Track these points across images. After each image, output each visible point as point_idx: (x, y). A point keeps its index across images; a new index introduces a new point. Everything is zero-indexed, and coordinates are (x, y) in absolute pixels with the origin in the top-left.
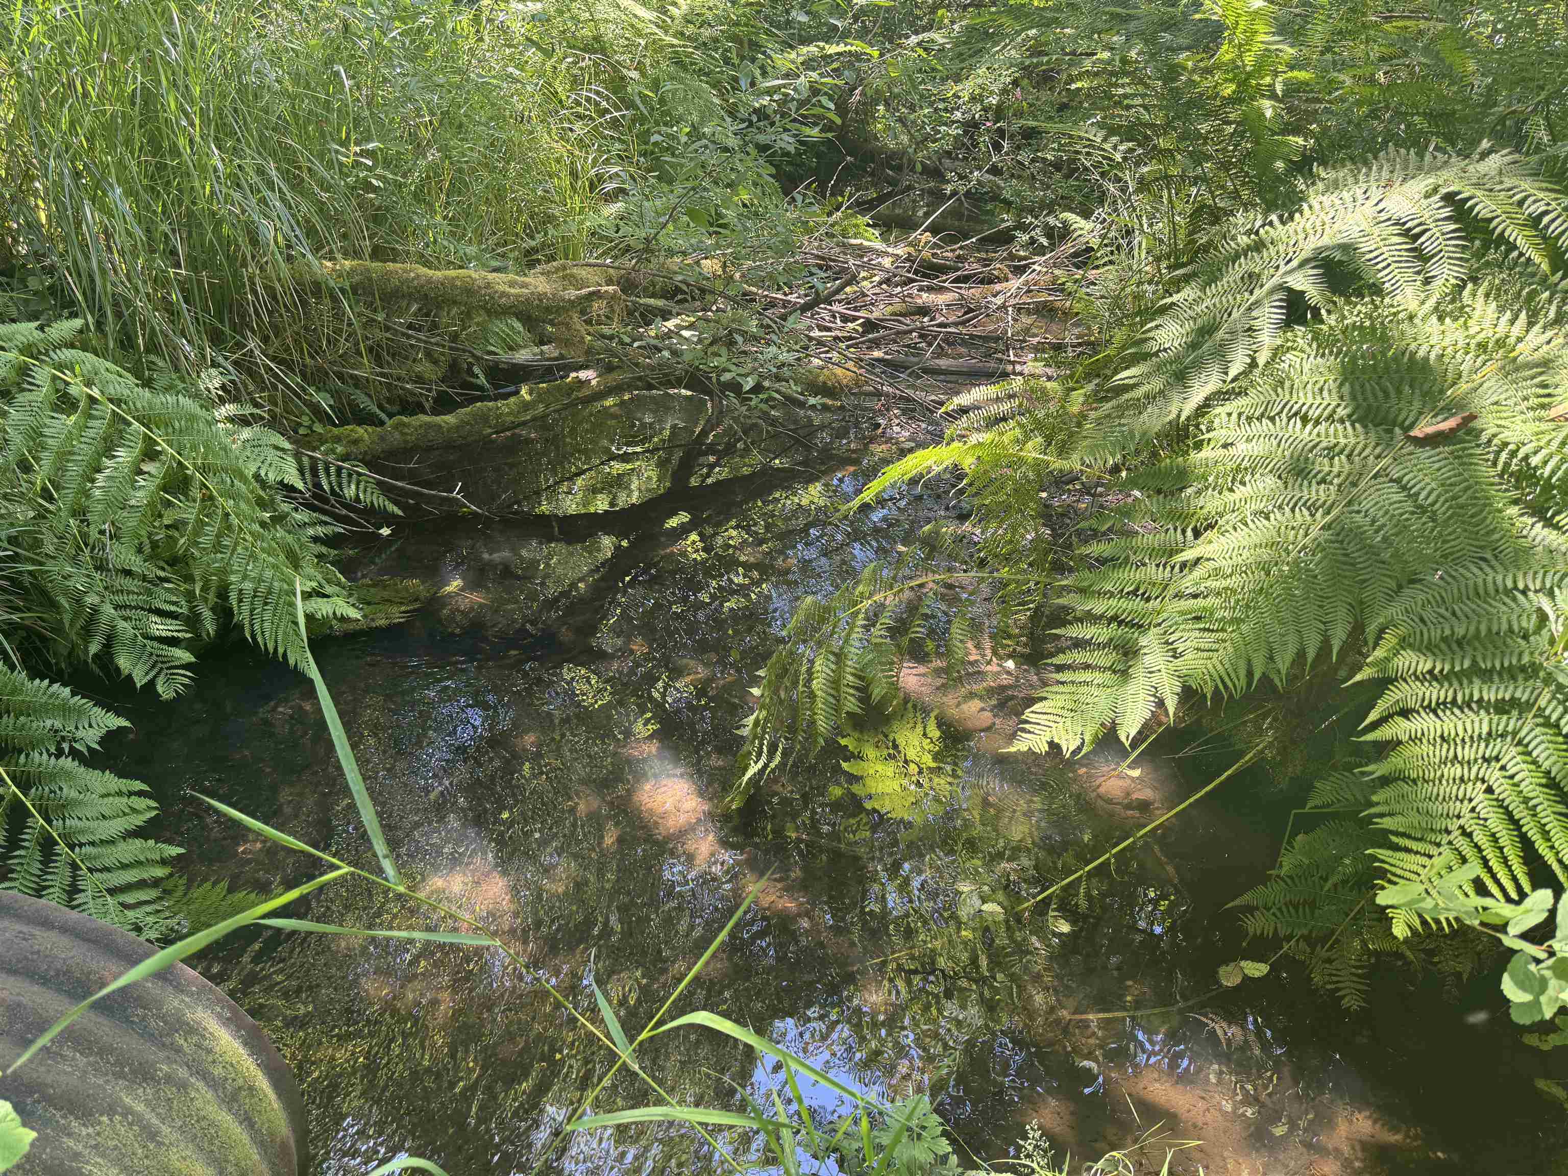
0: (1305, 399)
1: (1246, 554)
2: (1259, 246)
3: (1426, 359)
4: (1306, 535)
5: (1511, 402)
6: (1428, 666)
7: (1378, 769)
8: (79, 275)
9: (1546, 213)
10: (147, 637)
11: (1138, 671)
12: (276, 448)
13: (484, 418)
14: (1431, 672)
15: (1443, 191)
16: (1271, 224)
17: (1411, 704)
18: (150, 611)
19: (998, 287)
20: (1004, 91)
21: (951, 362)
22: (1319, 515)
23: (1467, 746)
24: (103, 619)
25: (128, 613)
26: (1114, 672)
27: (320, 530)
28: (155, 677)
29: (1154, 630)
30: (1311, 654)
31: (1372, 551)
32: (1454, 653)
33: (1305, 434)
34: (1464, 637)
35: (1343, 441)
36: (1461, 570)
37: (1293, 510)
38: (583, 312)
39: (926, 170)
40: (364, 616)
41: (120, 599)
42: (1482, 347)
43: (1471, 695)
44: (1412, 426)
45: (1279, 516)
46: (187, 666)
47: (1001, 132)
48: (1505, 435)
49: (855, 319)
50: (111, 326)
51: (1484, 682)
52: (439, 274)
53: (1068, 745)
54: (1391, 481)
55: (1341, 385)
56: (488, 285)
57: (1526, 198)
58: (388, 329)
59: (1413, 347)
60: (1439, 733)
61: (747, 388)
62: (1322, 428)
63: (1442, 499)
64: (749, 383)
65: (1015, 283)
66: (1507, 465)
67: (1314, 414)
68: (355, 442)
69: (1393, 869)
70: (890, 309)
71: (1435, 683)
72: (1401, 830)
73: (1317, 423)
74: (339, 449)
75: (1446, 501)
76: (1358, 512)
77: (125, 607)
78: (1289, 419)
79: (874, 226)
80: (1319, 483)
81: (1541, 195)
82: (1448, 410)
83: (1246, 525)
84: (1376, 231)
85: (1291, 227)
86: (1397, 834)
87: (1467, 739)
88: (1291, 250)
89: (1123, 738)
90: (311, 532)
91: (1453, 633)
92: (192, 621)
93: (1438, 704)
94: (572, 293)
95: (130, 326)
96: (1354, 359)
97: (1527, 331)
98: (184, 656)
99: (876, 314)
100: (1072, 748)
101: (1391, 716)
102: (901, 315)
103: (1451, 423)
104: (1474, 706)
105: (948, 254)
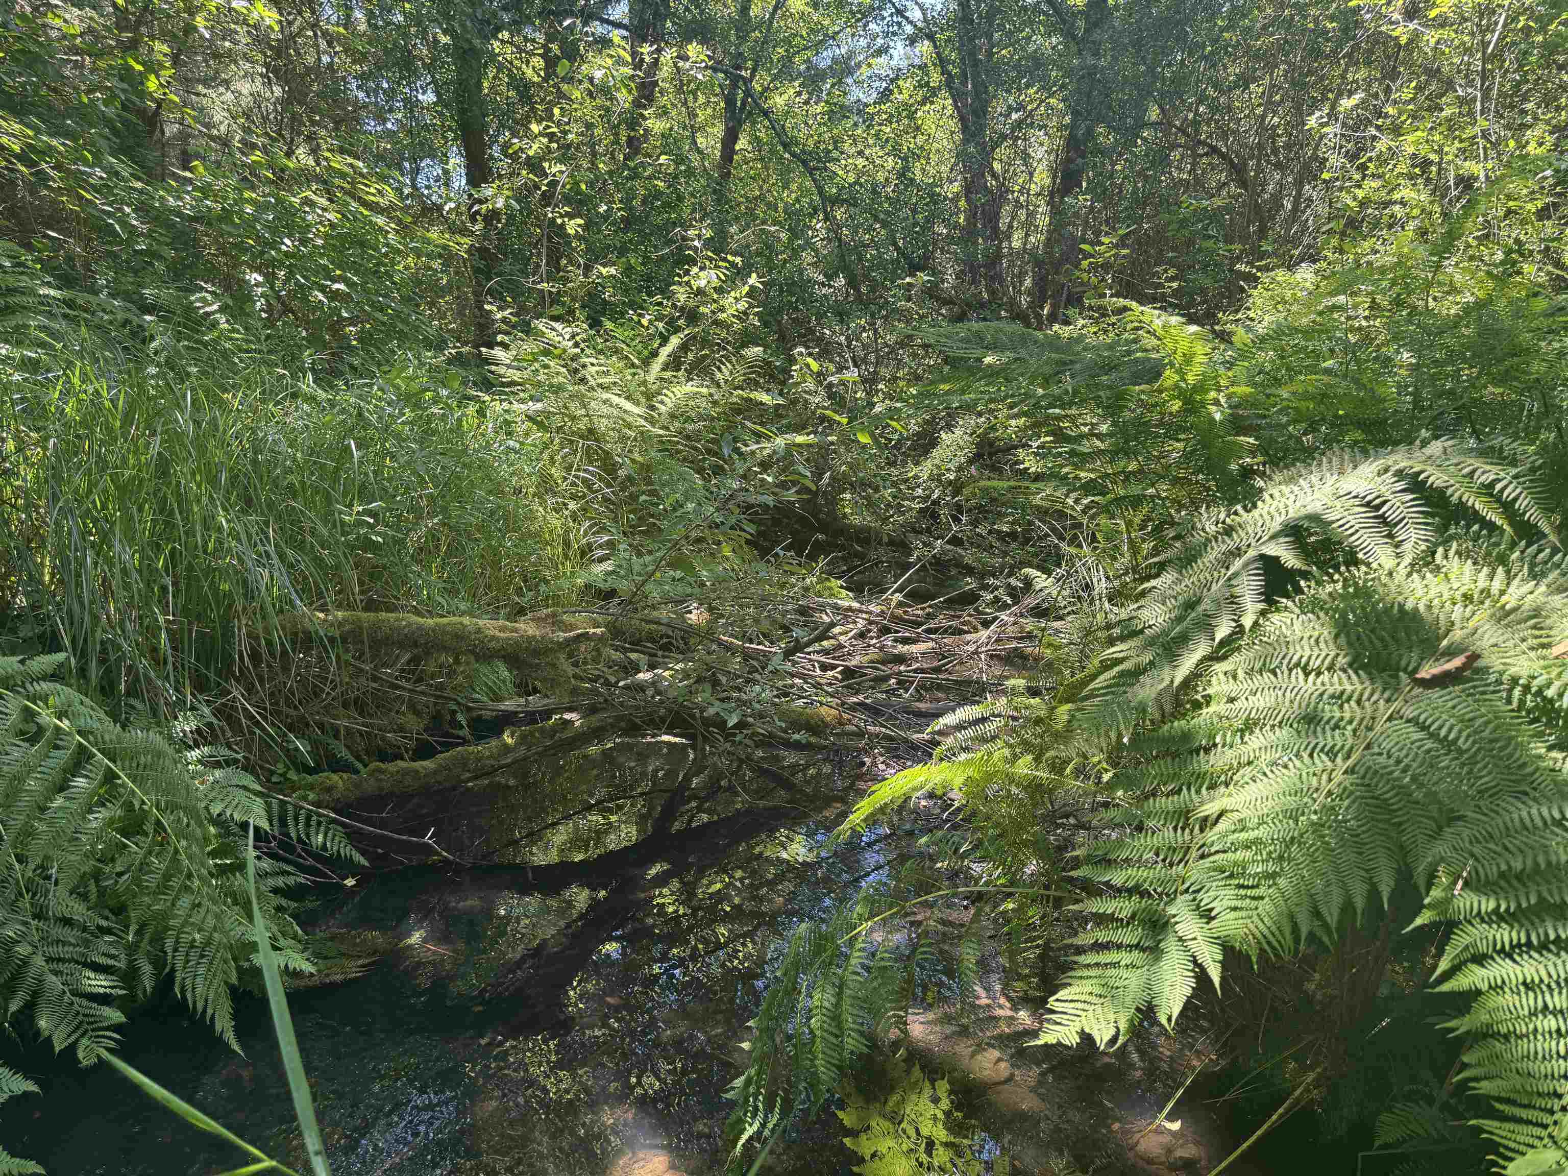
0: (1302, 652)
1: (1270, 803)
2: (1229, 531)
3: (1416, 609)
4: (1330, 780)
5: (1510, 643)
6: (1492, 905)
7: (1462, 1025)
8: (72, 624)
9: (1499, 480)
10: (75, 993)
11: (1170, 945)
12: (245, 788)
13: (463, 762)
14: (1496, 911)
15: (1393, 469)
16: (1236, 513)
17: (1483, 948)
18: (85, 965)
19: (968, 637)
20: (960, 469)
21: (928, 705)
22: (1339, 760)
23: (1556, 993)
24: (32, 972)
25: (61, 967)
26: (1144, 950)
27: (280, 882)
28: (77, 1040)
29: (1181, 899)
30: (1359, 903)
31: (1403, 792)
32: (1516, 890)
33: (1309, 686)
34: (1523, 870)
35: (1349, 688)
36: (1503, 804)
37: (1311, 756)
38: (570, 655)
39: (891, 543)
40: (319, 971)
41: (54, 951)
42: (1467, 598)
43: (1547, 935)
44: (1416, 670)
45: (1298, 763)
46: (117, 1028)
47: (959, 508)
48: (1512, 671)
49: (834, 667)
50: (94, 671)
51: (1556, 919)
52: (431, 622)
53: (1102, 1035)
54: (1408, 721)
55: (1337, 636)
56: (479, 630)
57: (1474, 471)
58: (375, 679)
59: (1400, 599)
60: (1521, 980)
61: (730, 724)
62: (1326, 677)
63: (1465, 734)
64: (733, 721)
65: (984, 634)
66: (1522, 702)
67: (1314, 664)
68: (330, 789)
69: (1506, 1142)
70: (866, 658)
71: (1503, 925)
72: (1503, 1094)
73: (1319, 674)
74: (312, 796)
75: (1468, 736)
76: (1380, 754)
77: (59, 960)
78: (1290, 670)
79: (847, 589)
80: (1333, 730)
81: (1488, 467)
82: (1450, 653)
83: (1265, 774)
84: (1338, 504)
85: (1255, 513)
86: (1500, 1100)
87: (1553, 985)
88: (1259, 530)
89: (1164, 1021)
90: (271, 882)
91: (1510, 868)
92: (130, 976)
93: (1512, 947)
94: (562, 635)
95: (114, 674)
96: (1344, 616)
97: (1508, 584)
98: (115, 1016)
99: (853, 662)
100: (1106, 1039)
101: (1464, 963)
102: (878, 662)
103: (1458, 662)
104: (1552, 947)
105: (917, 611)
